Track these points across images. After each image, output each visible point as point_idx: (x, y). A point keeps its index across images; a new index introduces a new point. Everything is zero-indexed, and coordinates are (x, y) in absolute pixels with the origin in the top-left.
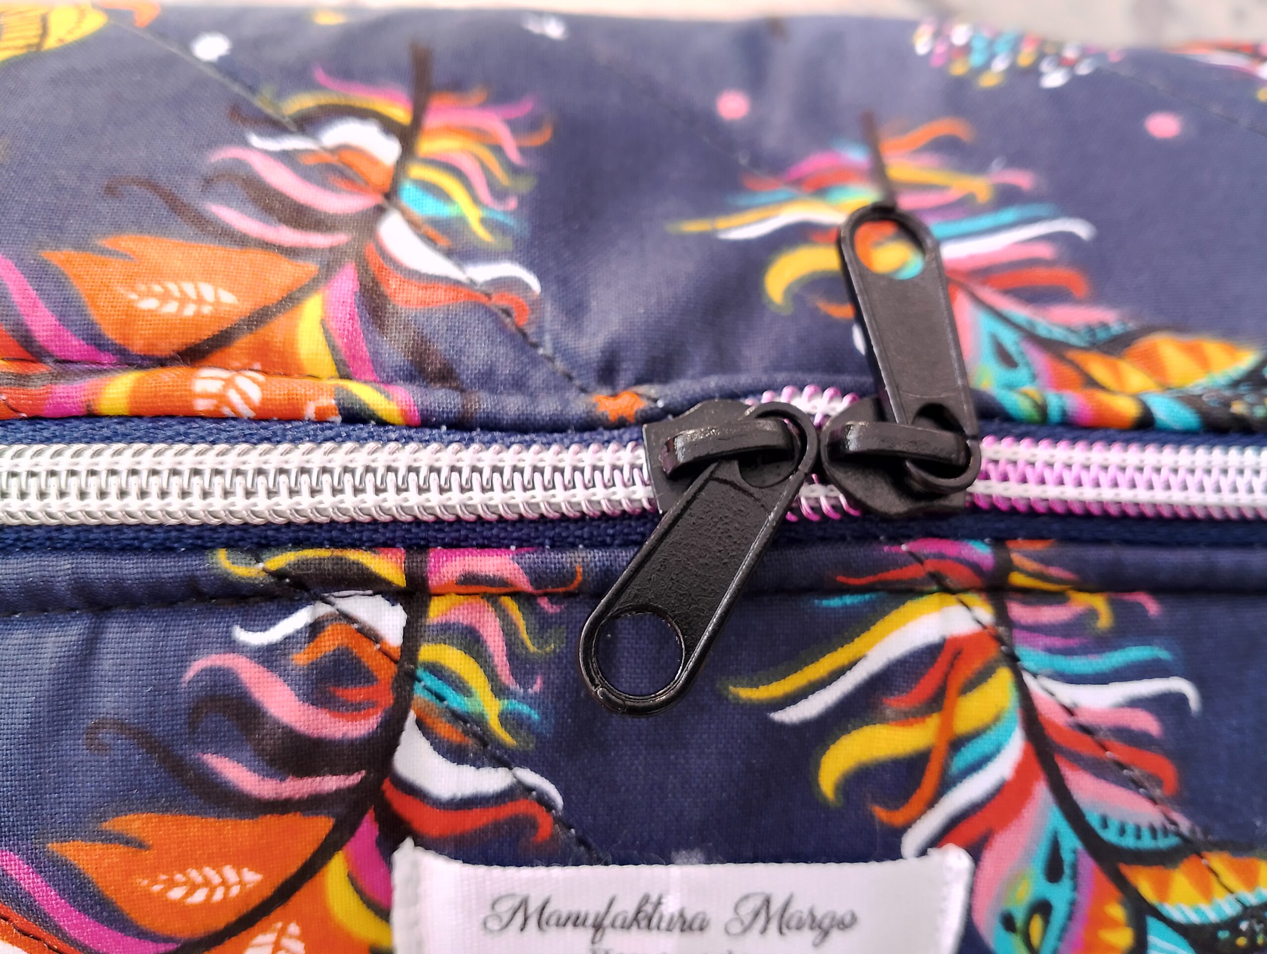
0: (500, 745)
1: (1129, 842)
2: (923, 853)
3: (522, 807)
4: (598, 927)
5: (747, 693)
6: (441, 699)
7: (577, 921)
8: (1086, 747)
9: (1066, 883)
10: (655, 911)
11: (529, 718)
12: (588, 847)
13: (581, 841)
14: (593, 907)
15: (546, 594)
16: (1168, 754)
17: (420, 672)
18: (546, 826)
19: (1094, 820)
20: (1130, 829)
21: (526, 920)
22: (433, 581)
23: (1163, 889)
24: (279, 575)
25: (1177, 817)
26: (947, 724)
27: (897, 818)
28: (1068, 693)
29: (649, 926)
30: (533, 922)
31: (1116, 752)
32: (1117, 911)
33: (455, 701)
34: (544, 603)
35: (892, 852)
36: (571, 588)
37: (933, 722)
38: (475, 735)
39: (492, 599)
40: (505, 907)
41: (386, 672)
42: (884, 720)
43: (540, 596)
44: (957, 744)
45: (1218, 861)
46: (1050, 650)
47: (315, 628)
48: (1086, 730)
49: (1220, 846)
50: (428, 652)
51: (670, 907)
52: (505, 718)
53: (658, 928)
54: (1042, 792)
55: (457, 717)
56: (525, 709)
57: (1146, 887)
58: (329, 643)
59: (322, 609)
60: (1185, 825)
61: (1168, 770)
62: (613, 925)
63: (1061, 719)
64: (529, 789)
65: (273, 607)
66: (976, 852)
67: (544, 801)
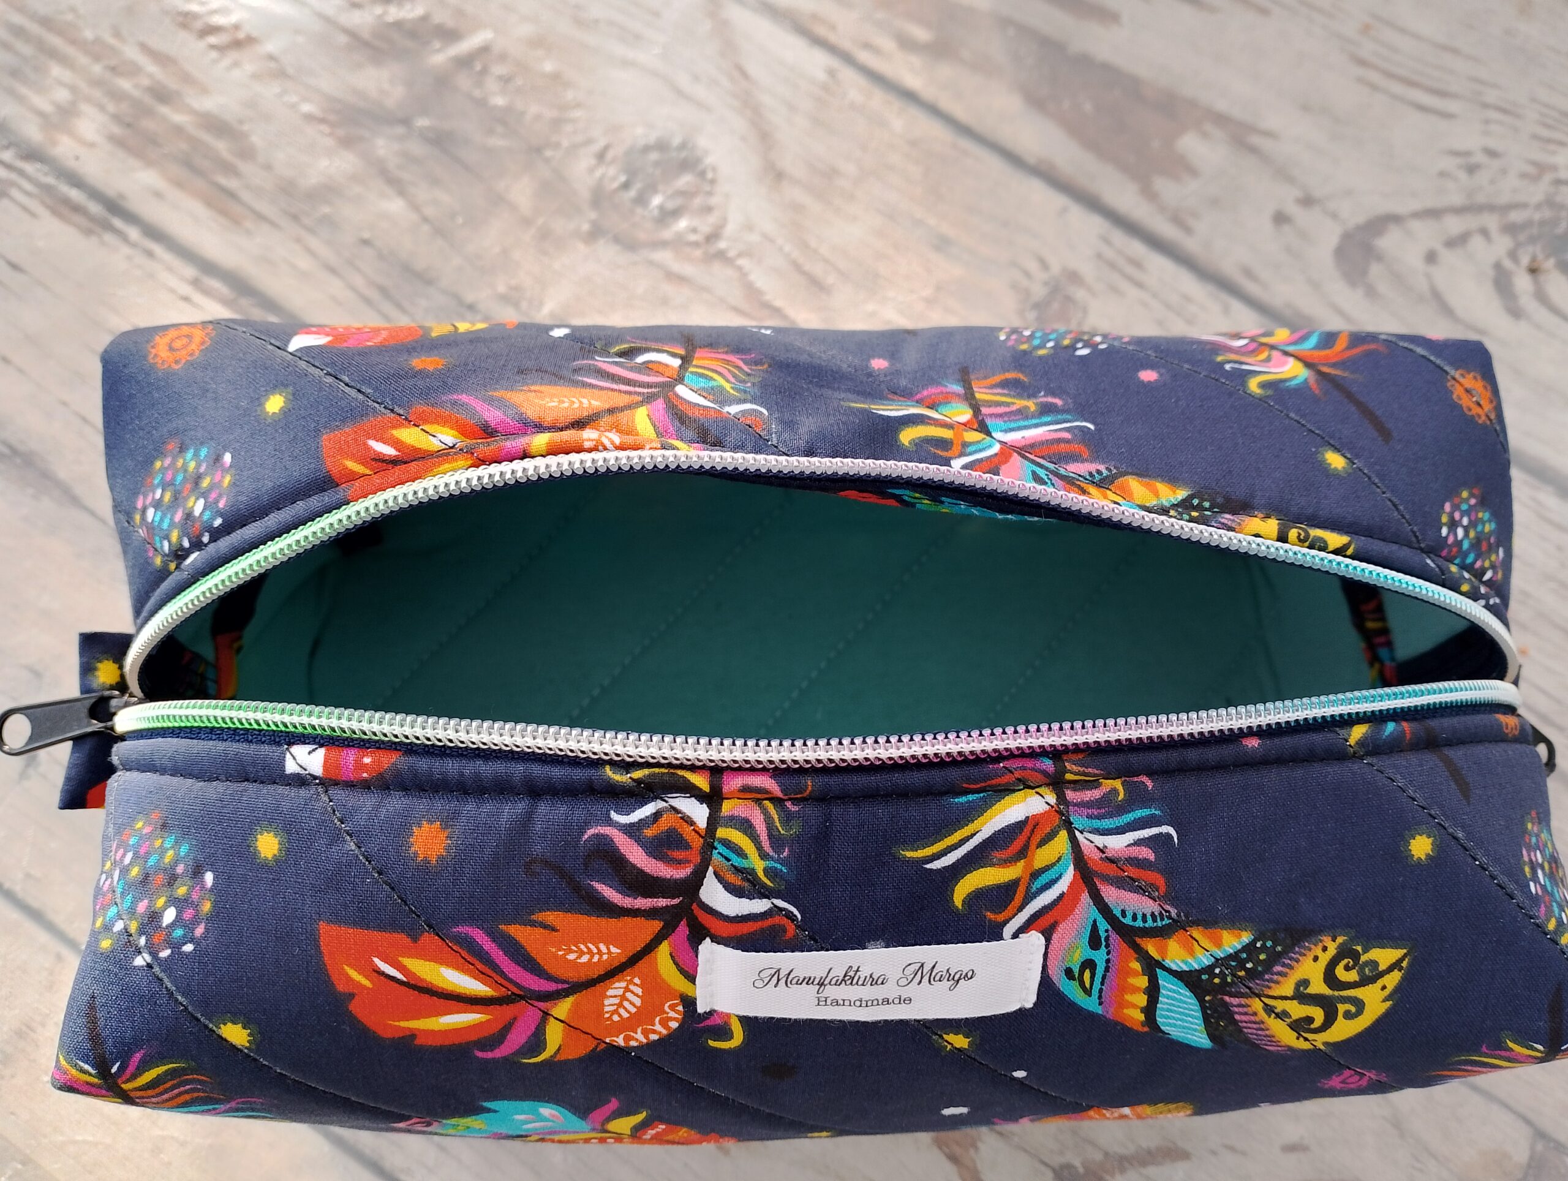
0: (764, 886)
1: (1139, 923)
2: (1015, 936)
3: (777, 920)
4: (821, 984)
5: (909, 854)
6: (728, 860)
7: (809, 981)
8: (1111, 870)
9: (1103, 949)
10: (855, 974)
11: (782, 870)
12: (816, 941)
13: (812, 938)
14: (819, 973)
15: (790, 799)
16: (1159, 871)
17: (716, 844)
18: (791, 929)
19: (1117, 913)
20: (1139, 917)
21: (778, 980)
22: (726, 789)
23: (1163, 951)
24: (638, 781)
25: (1168, 907)
26: (1029, 864)
27: (1000, 918)
28: (1100, 840)
29: (851, 984)
30: (782, 982)
31: (1131, 872)
32: (1136, 966)
33: (737, 861)
34: (788, 804)
35: (999, 937)
36: (805, 795)
37: (1021, 864)
38: (749, 880)
39: (758, 801)
40: (766, 974)
41: (697, 843)
42: (992, 865)
43: (787, 800)
44: (1035, 875)
45: (1196, 933)
46: (1089, 817)
47: (657, 815)
48: (1111, 860)
49: (1196, 923)
50: (722, 832)
51: (864, 973)
52: (766, 871)
53: (857, 983)
54: (1085, 898)
55: (738, 870)
56: (779, 866)
57: (1151, 948)
58: (665, 823)
59: (661, 804)
60: (1174, 912)
61: (1160, 881)
62: (830, 983)
63: (1097, 855)
64: (781, 909)
65: (633, 801)
66: (1048, 935)
67: (790, 916)
